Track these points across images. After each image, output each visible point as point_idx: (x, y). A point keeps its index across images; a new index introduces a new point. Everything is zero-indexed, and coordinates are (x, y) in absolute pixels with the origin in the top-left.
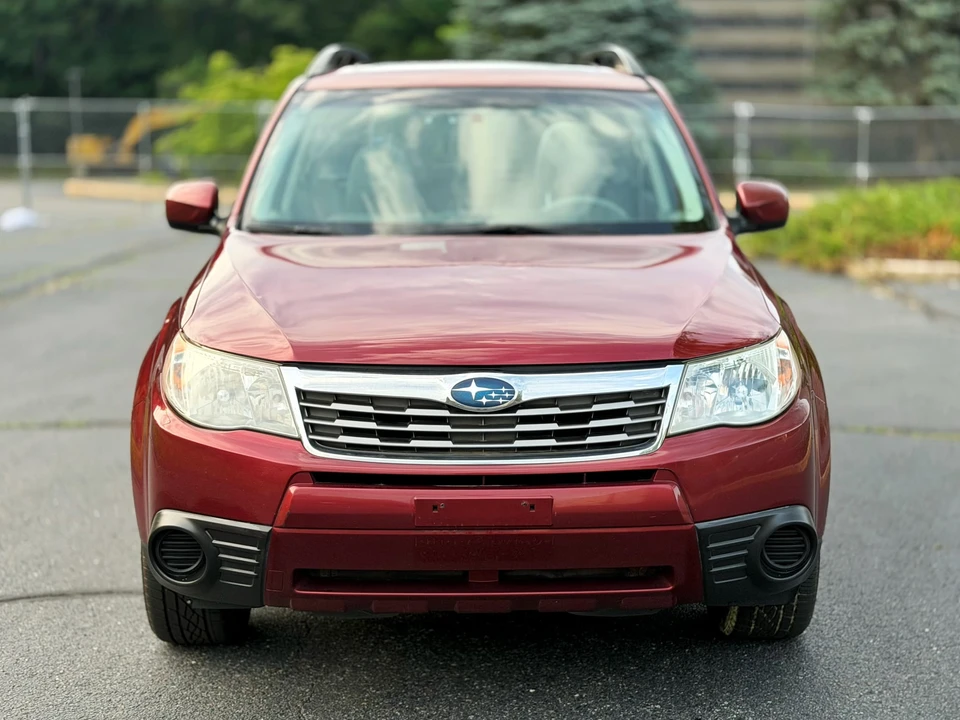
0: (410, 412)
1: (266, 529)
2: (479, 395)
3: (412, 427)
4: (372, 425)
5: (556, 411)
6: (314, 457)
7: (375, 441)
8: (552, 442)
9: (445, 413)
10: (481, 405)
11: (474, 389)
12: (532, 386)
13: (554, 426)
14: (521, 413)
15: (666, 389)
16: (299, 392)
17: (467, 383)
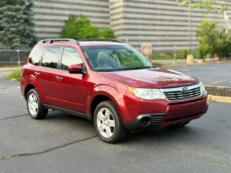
0: (178, 93)
1: (164, 114)
2: (185, 90)
3: (179, 95)
4: (174, 96)
5: (192, 91)
6: (168, 101)
7: (175, 98)
8: (193, 95)
9: (182, 93)
10: (185, 91)
11: (184, 89)
12: (190, 88)
13: (192, 93)
14: (189, 92)
15: (200, 87)
16: (163, 92)
17: (183, 88)
